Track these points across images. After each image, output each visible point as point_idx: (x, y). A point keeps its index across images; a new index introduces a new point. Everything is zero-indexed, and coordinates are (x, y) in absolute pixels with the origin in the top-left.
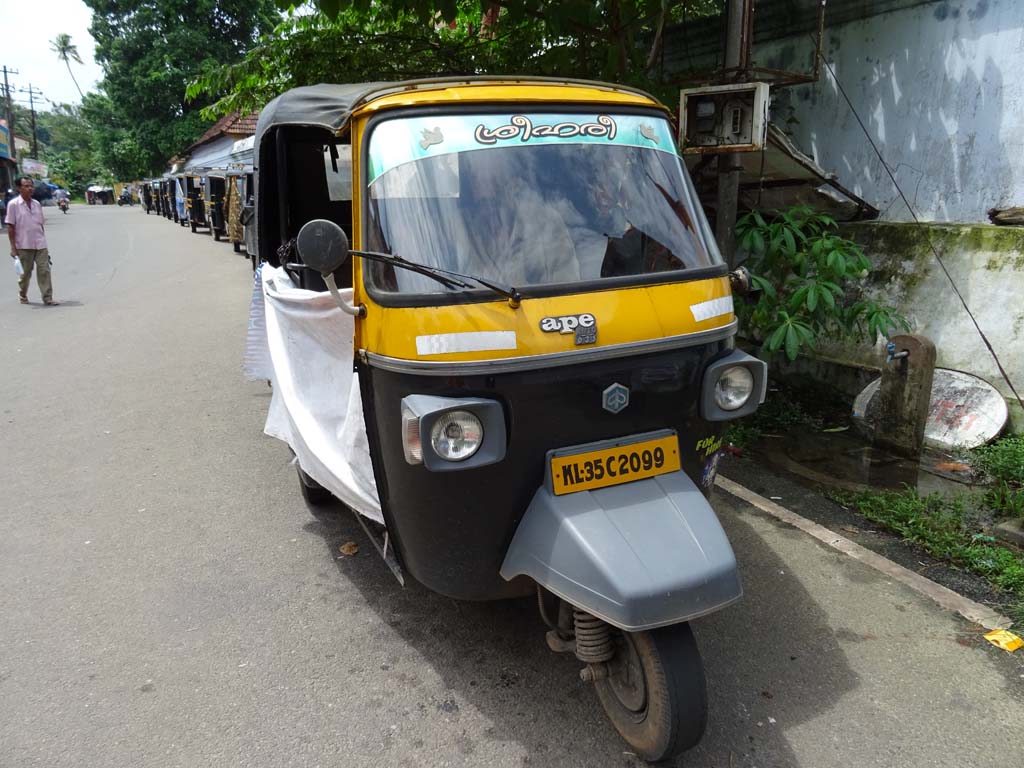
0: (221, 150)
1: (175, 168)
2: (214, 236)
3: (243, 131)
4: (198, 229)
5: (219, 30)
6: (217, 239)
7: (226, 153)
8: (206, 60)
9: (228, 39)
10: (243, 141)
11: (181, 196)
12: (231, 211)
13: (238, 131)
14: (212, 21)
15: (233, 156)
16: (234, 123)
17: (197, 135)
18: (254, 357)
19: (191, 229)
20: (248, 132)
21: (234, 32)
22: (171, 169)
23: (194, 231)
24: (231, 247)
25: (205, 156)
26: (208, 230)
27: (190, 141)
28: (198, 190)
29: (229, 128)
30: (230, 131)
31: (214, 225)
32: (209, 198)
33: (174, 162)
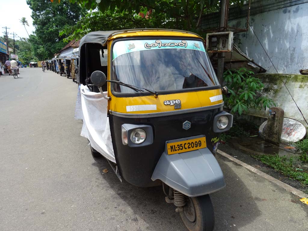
0: (70, 52)
2: (67, 77)
3: (76, 46)
4: (62, 75)
5: (70, 16)
8: (66, 25)
9: (72, 19)
10: (76, 49)
12: (72, 69)
14: (67, 14)
15: (73, 53)
17: (63, 47)
18: (77, 113)
19: (60, 75)
21: (74, 17)
22: (55, 57)
25: (65, 53)
26: (65, 75)
27: (61, 49)
28: (63, 63)
29: (72, 45)
31: (67, 74)
32: (66, 66)
33: (56, 55)
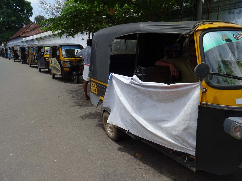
0: (18, 40)
1: (3, 45)
2: (22, 63)
3: (25, 36)
4: (16, 61)
5: (15, 10)
6: (23, 63)
7: (20, 41)
8: (13, 17)
10: (26, 38)
11: (9, 52)
12: (29, 56)
13: (24, 36)
14: (13, 8)
15: (23, 42)
16: (22, 33)
17: (10, 36)
20: (26, 36)
23: (14, 61)
24: (29, 65)
25: (13, 42)
26: (20, 61)
28: (16, 51)
29: (21, 35)
30: (22, 35)
31: (22, 60)
32: (20, 53)
33: (3, 43)
